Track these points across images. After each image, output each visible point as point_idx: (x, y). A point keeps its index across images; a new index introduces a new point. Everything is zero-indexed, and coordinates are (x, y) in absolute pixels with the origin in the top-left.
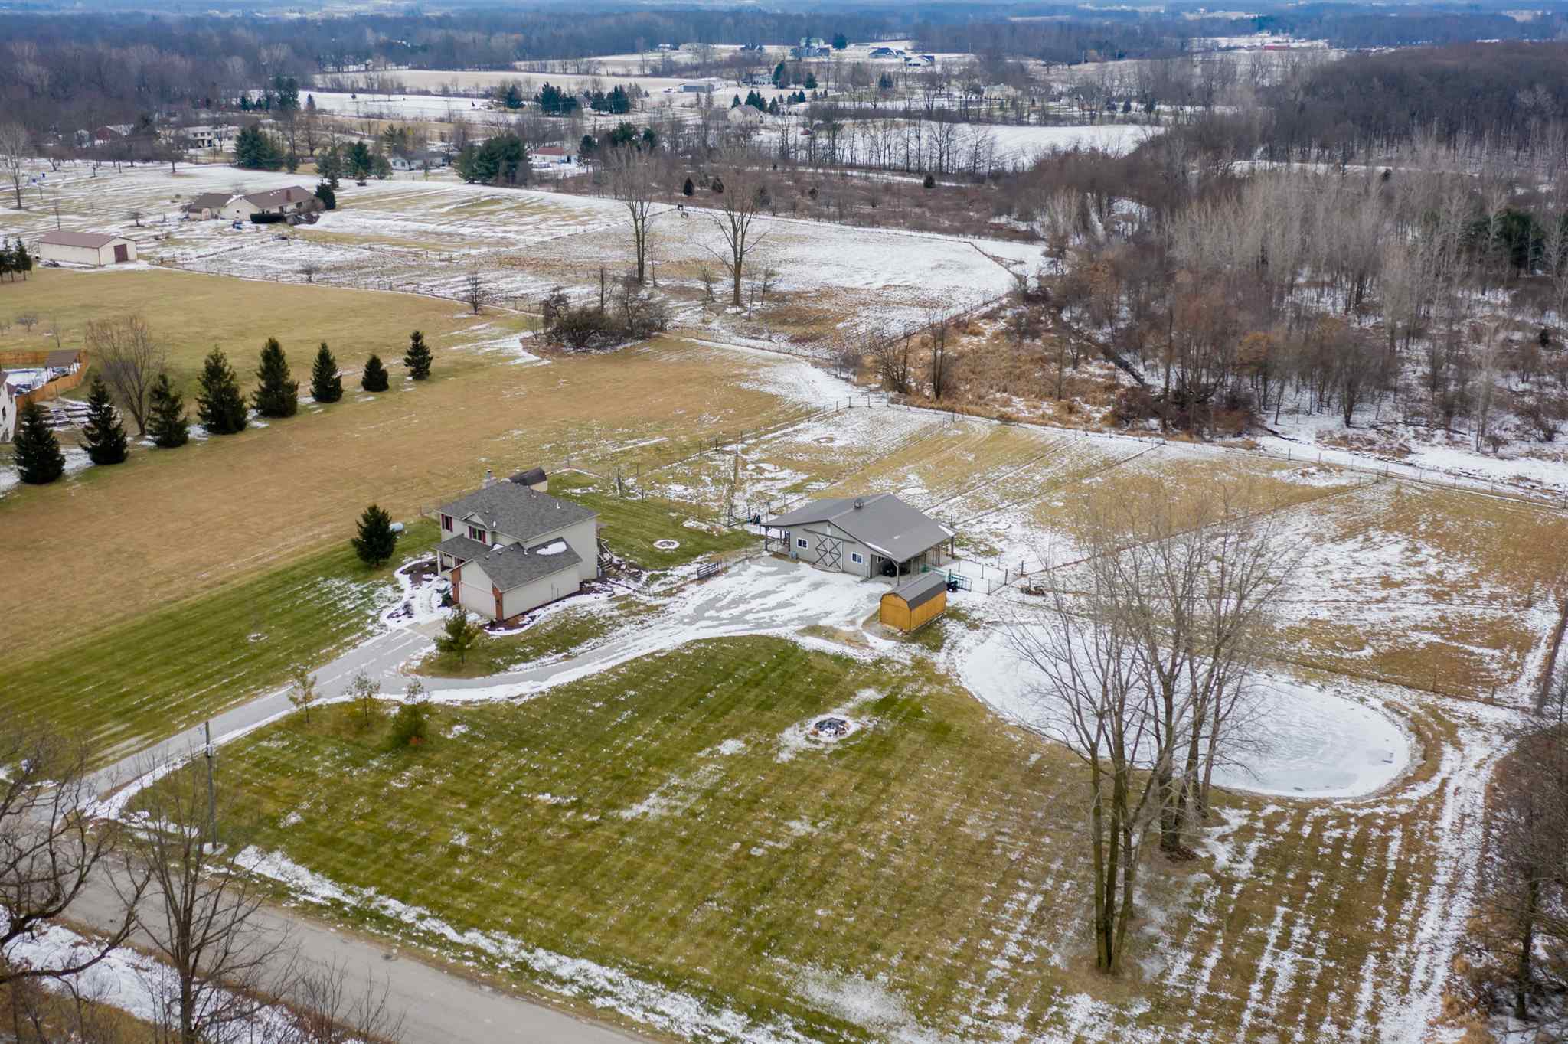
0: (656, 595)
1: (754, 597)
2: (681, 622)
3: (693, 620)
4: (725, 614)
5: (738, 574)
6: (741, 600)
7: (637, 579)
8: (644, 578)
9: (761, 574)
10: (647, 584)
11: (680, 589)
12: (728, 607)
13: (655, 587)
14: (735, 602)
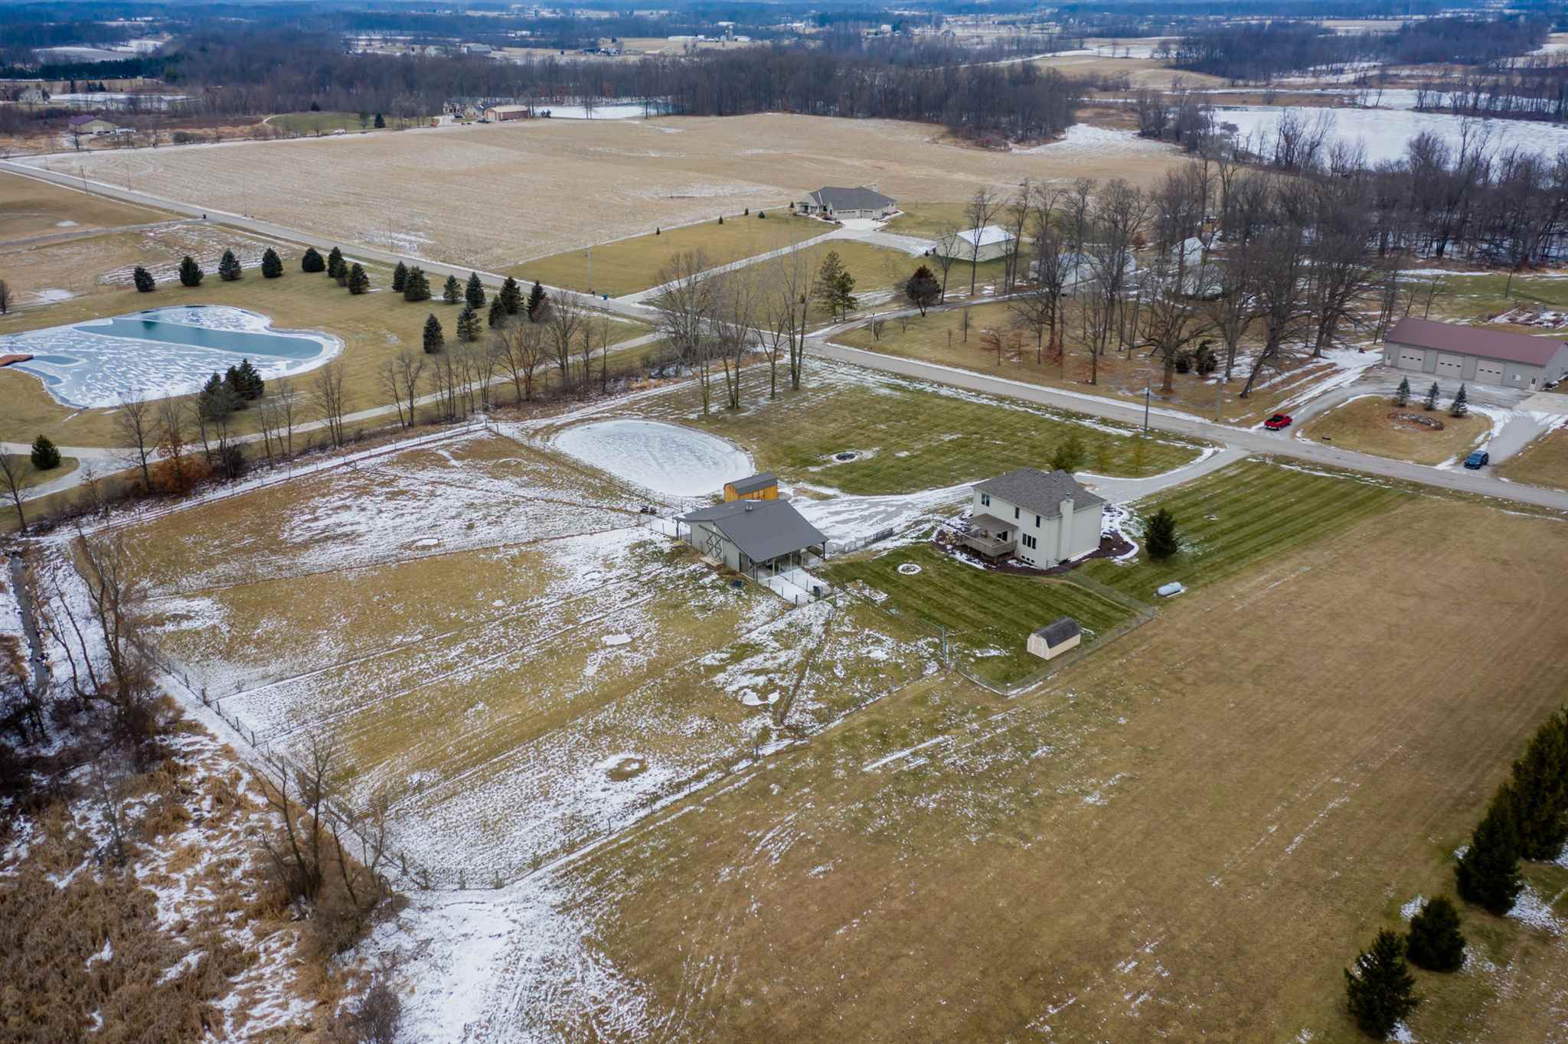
0: (928, 521)
1: (855, 519)
2: (914, 505)
3: (905, 506)
4: (882, 508)
5: (859, 539)
6: (864, 519)
7: (941, 533)
8: (935, 534)
9: (840, 538)
10: (933, 529)
11: (908, 527)
12: (878, 513)
13: (927, 526)
14: (871, 516)
